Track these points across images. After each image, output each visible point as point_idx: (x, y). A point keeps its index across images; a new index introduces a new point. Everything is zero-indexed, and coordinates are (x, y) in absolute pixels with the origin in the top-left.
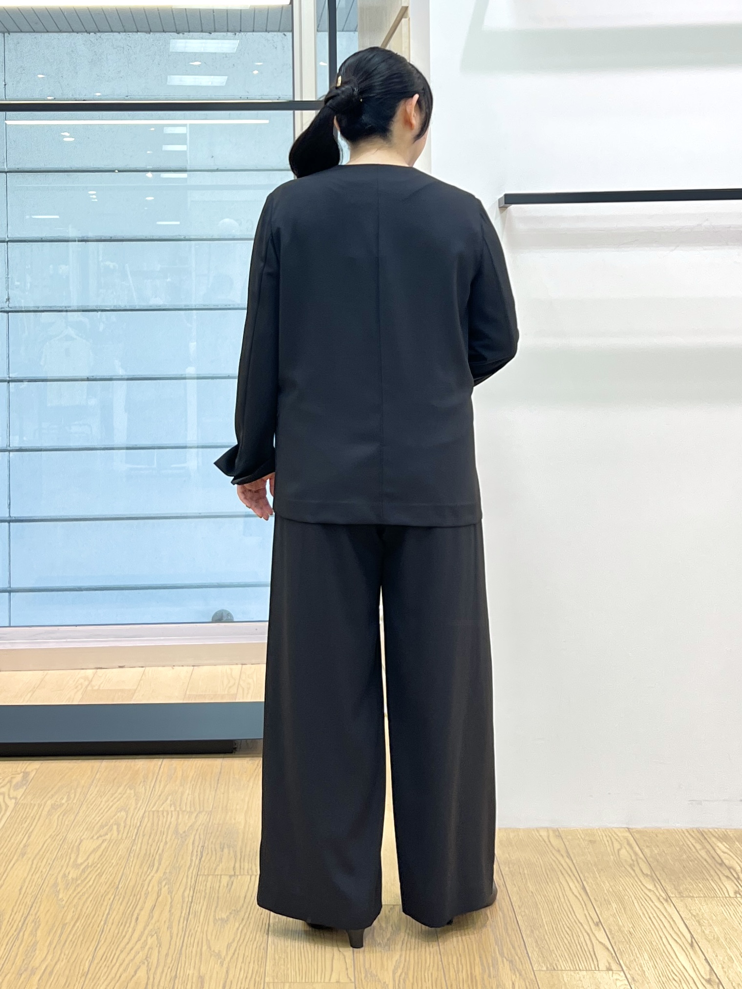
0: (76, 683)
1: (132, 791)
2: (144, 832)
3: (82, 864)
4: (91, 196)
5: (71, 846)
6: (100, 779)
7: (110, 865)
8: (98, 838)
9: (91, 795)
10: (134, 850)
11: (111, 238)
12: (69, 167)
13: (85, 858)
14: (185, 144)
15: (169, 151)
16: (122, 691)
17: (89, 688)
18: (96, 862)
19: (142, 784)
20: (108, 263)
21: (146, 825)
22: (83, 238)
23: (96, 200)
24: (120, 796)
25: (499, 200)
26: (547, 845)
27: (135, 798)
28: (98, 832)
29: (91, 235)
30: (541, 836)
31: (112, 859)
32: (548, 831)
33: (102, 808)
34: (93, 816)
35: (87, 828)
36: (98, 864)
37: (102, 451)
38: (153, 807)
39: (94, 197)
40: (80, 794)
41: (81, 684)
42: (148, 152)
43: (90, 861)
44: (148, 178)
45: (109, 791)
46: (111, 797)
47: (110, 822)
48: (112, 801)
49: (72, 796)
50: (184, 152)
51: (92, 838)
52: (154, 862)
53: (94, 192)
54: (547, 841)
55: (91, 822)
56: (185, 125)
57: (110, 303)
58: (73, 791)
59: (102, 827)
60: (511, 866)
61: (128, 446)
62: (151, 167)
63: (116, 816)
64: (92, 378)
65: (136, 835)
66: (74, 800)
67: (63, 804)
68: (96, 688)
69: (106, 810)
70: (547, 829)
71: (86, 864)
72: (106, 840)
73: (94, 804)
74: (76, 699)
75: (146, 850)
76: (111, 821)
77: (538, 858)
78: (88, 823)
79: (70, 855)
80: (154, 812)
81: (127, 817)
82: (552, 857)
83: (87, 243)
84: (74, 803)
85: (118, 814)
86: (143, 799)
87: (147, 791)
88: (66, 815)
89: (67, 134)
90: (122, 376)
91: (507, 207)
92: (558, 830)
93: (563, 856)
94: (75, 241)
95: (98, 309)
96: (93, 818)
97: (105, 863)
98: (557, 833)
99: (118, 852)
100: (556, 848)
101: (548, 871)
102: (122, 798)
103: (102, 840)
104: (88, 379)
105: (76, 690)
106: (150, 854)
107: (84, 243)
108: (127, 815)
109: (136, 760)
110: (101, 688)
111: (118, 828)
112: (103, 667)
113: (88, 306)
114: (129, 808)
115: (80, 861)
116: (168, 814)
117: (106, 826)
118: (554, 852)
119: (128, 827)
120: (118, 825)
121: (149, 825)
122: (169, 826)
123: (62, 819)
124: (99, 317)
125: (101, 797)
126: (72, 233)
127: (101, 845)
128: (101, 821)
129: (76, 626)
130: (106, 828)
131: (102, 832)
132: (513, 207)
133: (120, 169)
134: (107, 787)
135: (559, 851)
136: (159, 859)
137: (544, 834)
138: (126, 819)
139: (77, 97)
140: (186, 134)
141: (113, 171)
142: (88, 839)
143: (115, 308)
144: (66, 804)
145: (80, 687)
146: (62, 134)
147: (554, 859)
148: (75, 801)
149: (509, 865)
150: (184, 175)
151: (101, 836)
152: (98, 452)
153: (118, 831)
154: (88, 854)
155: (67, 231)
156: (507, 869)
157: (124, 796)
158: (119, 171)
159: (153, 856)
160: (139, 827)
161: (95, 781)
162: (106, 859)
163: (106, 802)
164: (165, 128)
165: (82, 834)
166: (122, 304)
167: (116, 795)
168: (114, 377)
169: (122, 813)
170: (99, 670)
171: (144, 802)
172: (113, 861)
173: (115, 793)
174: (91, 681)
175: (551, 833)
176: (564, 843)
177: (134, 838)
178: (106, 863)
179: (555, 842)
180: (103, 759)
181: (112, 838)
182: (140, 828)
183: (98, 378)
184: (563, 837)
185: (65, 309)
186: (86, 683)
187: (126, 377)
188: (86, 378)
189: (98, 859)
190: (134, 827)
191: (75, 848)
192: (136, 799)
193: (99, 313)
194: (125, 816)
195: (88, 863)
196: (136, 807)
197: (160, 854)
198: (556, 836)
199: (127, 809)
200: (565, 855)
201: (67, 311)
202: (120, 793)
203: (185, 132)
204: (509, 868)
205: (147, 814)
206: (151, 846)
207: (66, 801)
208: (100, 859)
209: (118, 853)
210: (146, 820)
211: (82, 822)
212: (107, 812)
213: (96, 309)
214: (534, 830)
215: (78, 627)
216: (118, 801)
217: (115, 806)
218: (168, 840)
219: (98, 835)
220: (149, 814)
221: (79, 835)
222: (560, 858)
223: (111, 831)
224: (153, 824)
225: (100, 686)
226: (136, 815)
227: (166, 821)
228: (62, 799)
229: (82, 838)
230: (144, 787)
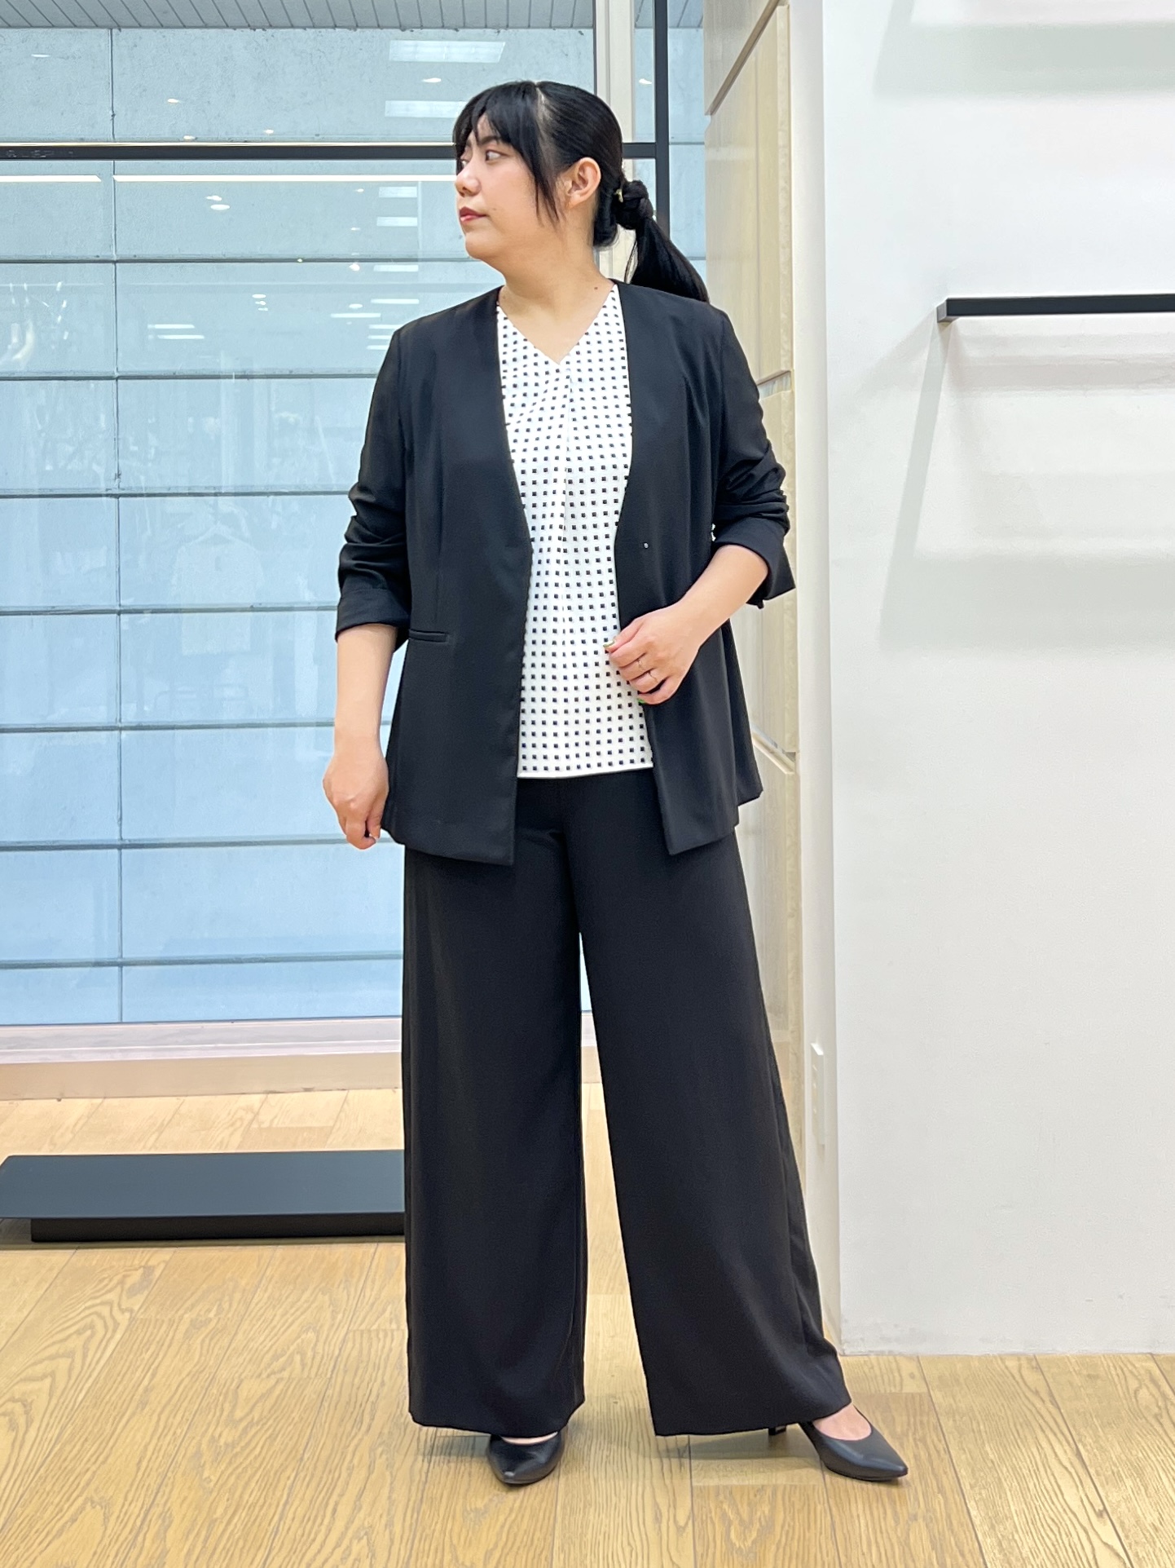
0: (233, 1117)
1: (327, 1298)
2: (345, 1365)
3: (241, 1420)
4: (257, 303)
5: (224, 1391)
6: (272, 1276)
7: (290, 1420)
8: (268, 1376)
9: (257, 1304)
10: (328, 1397)
11: (291, 372)
12: (220, 252)
13: (247, 1410)
14: (415, 215)
15: (389, 227)
16: (310, 1129)
17: (255, 1126)
18: (265, 1417)
19: (342, 1286)
20: (284, 415)
21: (349, 1355)
22: (245, 372)
23: (266, 309)
24: (305, 1305)
25: (938, 310)
26: (1018, 1383)
27: (331, 1308)
28: (269, 1365)
29: (257, 367)
30: (1007, 1368)
31: (292, 1412)
32: (1019, 1359)
33: (275, 1327)
34: (262, 1339)
35: (250, 1360)
36: (269, 1420)
37: (275, 729)
38: (361, 1324)
39: (263, 303)
40: (239, 1303)
41: (241, 1119)
42: (354, 229)
43: (256, 1415)
44: (351, 270)
45: (287, 1298)
46: (291, 1307)
47: (288, 1348)
48: (293, 1314)
49: (226, 1306)
50: (414, 229)
51: (260, 1375)
52: (363, 1415)
53: (264, 296)
54: (1018, 1377)
55: (257, 1349)
56: (414, 184)
57: (288, 482)
58: (227, 1298)
59: (276, 1357)
60: (957, 1417)
61: (319, 721)
62: (358, 254)
63: (299, 1340)
64: (258, 606)
65: (332, 1372)
66: (228, 1311)
67: (211, 1320)
68: (266, 1125)
69: (282, 1330)
70: (1018, 1356)
71: (249, 1418)
72: (282, 1379)
73: (261, 1320)
74: (233, 1145)
75: (350, 1395)
76: (292, 1348)
77: (1003, 1405)
78: (253, 1352)
79: (222, 1405)
80: (362, 1332)
81: (317, 1341)
82: (1027, 1402)
83: (251, 380)
84: (228, 1319)
85: (303, 1336)
86: (345, 1310)
87: (351, 1297)
88: (215, 1340)
89: (216, 198)
90: (309, 603)
91: (950, 321)
92: (1036, 1359)
93: (1043, 1401)
94: (230, 377)
95: (270, 490)
96: (261, 1344)
97: (280, 1418)
98: (1034, 1363)
99: (303, 1400)
100: (1033, 1388)
101: (1019, 1427)
102: (310, 1310)
103: (275, 1380)
104: (252, 609)
105: (231, 1129)
106: (356, 1402)
107: (245, 380)
108: (318, 1337)
109: (334, 1246)
110: (274, 1125)
111: (302, 1360)
112: (278, 1090)
113: (252, 486)
114: (321, 1327)
115: (239, 1414)
116: (386, 1336)
117: (282, 1356)
118: (1029, 1394)
119: (318, 1358)
120: (303, 1355)
121: (355, 1353)
122: (388, 1356)
123: (209, 1345)
124: (270, 504)
125: (274, 1307)
126: (225, 364)
127: (274, 1387)
128: (274, 1348)
129: (233, 1021)
130: (282, 1360)
131: (277, 1365)
132: (962, 322)
133: (306, 257)
134: (283, 1292)
135: (1037, 1393)
136: (372, 1410)
137: (1012, 1364)
138: (316, 1345)
139: (235, 136)
140: (416, 199)
141: (295, 260)
142: (252, 1376)
143: (298, 490)
144: (215, 1321)
145: (238, 1124)
146: (209, 198)
147: (1030, 1406)
148: (230, 1315)
149: (954, 1416)
150: (413, 268)
151: (273, 1373)
152: (270, 729)
153: (303, 1365)
154: (254, 1401)
155: (218, 361)
156: (951, 1422)
157: (314, 1306)
158: (305, 261)
159: (361, 1405)
160: (337, 1358)
161: (264, 1282)
162: (282, 1412)
163: (283, 1316)
164: (381, 189)
165: (241, 1371)
166: (310, 484)
167: (299, 1304)
168: (296, 606)
169: (309, 1334)
170: (270, 1095)
171: (346, 1315)
172: (293, 1415)
173: (299, 1300)
174: (258, 1113)
175: (1024, 1362)
176: (1046, 1380)
177: (329, 1376)
178: (282, 1419)
179: (1032, 1377)
180: (278, 1244)
181: (293, 1376)
182: (339, 1359)
183: (269, 606)
184: (1045, 1369)
185: (213, 492)
186: (250, 1116)
187: (316, 605)
188: (249, 606)
189: (270, 1412)
190: (330, 1356)
191: (230, 1394)
192: (333, 1311)
193: (272, 497)
194: (314, 1341)
195: (253, 1419)
196: (333, 1325)
197: (373, 1402)
198: (1033, 1368)
199: (318, 1328)
200: (1047, 1399)
201: (216, 495)
202: (306, 1301)
203: (415, 195)
204: (954, 1421)
205: (351, 1335)
206: (358, 1388)
207: (215, 1316)
208: (272, 1412)
209: (302, 1402)
210: (350, 1345)
211: (243, 1350)
212: (283, 1333)
213: (265, 491)
214: (995, 1357)
215: (235, 1023)
216: (302, 1314)
217: (297, 1323)
218: (386, 1378)
219: (269, 1371)
220: (354, 1336)
221: (237, 1372)
222: (1039, 1404)
223: (290, 1364)
224: (361, 1352)
225: (272, 1121)
226: (333, 1338)
227: (384, 1347)
228: (209, 1311)
229: (243, 1377)
230: (345, 1292)
